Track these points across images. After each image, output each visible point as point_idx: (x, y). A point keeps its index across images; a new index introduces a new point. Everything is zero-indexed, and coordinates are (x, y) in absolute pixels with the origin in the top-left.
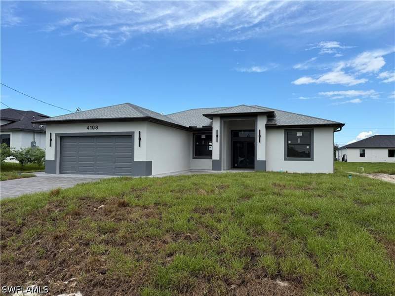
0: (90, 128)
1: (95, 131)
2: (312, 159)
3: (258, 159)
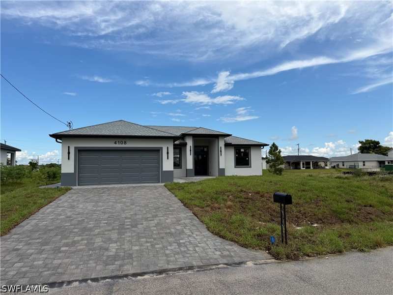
0: (117, 143)
1: (123, 146)
2: (251, 167)
3: (220, 167)
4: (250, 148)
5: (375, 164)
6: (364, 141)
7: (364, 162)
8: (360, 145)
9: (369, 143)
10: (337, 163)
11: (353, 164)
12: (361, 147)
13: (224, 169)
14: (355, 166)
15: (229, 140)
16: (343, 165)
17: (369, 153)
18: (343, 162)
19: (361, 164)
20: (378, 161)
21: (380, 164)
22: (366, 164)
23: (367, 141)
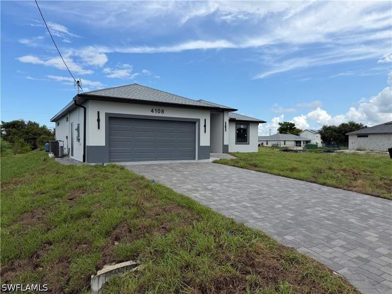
0: (155, 111)
1: (160, 115)
2: (249, 144)
3: (225, 144)
4: (249, 124)
5: (293, 143)
6: (283, 123)
7: (285, 141)
8: (280, 126)
9: (287, 125)
10: (262, 142)
11: (275, 143)
12: (280, 128)
13: (227, 146)
14: (278, 145)
15: (231, 115)
16: (267, 144)
17: (287, 133)
18: (267, 141)
19: (282, 143)
20: (295, 141)
21: (297, 143)
22: (286, 143)
23: (285, 123)
